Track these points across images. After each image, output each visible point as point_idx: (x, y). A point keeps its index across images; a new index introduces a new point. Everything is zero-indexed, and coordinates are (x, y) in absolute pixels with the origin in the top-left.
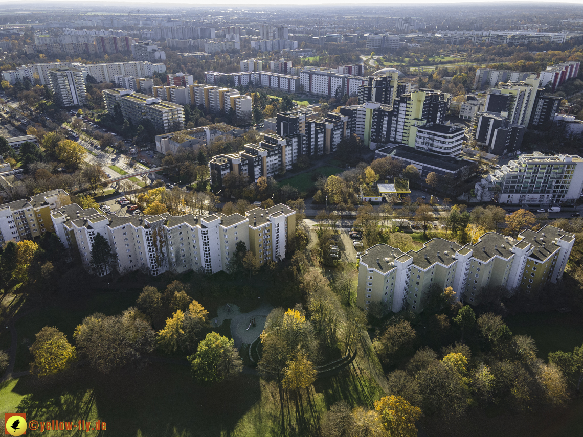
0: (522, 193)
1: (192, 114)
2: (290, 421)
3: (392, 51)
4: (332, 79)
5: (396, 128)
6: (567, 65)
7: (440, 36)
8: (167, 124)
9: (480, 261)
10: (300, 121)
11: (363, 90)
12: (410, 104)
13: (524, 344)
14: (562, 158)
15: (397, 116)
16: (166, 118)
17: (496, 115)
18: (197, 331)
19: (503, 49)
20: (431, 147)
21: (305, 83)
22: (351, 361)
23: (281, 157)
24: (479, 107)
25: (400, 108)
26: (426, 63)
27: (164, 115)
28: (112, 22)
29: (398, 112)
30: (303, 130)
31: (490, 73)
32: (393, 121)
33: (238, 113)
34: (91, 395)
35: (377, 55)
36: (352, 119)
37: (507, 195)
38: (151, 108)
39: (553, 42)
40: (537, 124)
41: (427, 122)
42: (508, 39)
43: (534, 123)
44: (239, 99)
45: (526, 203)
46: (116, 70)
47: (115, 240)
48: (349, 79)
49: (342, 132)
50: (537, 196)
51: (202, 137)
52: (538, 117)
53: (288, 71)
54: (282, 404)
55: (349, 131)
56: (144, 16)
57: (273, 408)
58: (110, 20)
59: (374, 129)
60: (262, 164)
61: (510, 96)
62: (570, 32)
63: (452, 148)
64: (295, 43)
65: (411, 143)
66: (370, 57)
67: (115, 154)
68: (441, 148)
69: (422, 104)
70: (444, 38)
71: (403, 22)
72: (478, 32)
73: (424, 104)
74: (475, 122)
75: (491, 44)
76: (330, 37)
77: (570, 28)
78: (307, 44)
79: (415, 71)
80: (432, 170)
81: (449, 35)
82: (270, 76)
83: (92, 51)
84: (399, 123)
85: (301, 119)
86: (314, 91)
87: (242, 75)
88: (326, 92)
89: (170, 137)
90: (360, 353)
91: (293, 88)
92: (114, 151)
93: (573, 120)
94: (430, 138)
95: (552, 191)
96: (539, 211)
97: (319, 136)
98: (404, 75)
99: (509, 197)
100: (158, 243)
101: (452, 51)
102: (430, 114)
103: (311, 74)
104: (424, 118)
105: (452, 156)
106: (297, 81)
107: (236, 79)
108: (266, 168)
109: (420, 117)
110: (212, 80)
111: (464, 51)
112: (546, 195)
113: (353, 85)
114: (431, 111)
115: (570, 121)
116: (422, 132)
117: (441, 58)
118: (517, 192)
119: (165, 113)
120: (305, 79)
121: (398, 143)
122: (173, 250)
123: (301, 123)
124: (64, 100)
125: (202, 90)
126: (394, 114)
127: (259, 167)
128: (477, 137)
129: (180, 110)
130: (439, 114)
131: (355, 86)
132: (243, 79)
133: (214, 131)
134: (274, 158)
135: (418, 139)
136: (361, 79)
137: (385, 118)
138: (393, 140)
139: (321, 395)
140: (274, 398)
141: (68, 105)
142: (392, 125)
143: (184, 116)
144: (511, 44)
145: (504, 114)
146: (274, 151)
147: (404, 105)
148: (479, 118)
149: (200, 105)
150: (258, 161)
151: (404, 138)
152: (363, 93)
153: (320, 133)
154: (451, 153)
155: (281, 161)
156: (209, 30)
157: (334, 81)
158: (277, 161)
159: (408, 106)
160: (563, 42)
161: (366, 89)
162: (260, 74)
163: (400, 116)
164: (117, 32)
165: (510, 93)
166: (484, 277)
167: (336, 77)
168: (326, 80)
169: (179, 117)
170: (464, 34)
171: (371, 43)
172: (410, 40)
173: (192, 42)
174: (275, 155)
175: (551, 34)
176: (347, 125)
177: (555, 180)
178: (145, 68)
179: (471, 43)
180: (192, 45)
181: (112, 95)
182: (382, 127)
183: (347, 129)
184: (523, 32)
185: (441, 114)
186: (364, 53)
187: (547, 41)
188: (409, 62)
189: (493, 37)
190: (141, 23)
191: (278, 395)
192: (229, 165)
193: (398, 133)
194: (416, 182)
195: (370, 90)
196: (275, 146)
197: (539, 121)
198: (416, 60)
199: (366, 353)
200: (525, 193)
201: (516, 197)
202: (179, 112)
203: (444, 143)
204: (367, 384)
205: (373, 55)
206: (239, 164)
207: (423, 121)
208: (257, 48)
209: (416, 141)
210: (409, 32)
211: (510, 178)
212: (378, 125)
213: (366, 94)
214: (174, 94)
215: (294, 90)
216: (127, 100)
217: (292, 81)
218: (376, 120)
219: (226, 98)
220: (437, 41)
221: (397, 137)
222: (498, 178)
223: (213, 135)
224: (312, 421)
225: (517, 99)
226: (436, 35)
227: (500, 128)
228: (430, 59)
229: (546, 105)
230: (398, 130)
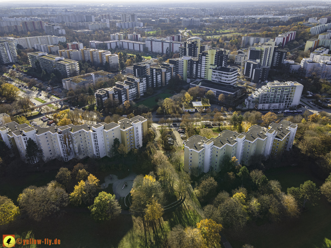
0: (270, 103)
1: (83, 66)
2: (150, 238)
3: (196, 27)
4: (164, 43)
5: (201, 70)
6: (289, 33)
7: (222, 18)
8: (69, 72)
9: (249, 141)
10: (147, 68)
11: (181, 49)
12: (207, 56)
13: (275, 184)
14: (289, 83)
15: (201, 63)
16: (68, 69)
17: (254, 61)
18: (94, 192)
19: (255, 26)
20: (220, 80)
21: (148, 46)
22: (183, 202)
23: (137, 89)
24: (245, 57)
25: (203, 59)
26: (215, 34)
27: (66, 67)
28: (31, 13)
29: (201, 61)
30: (149, 73)
31: (249, 38)
32: (199, 67)
33: (110, 64)
34: (31, 235)
35: (188, 29)
36: (176, 66)
37: (262, 105)
38: (59, 63)
39: (281, 21)
40: (275, 66)
41: (218, 66)
42: (258, 20)
43: (274, 65)
44: (111, 56)
45: (272, 108)
46: (35, 41)
47: (40, 142)
48: (173, 43)
49: (171, 73)
50: (277, 104)
51: (90, 79)
52: (276, 62)
53: (139, 39)
54: (145, 229)
55: (175, 73)
56: (51, 9)
57: (140, 232)
58: (30, 12)
59: (189, 71)
60: (126, 93)
61: (260, 51)
62: (290, 15)
63: (232, 80)
64: (142, 24)
65: (210, 78)
66: (184, 31)
67: (38, 91)
68: (226, 80)
69: (214, 56)
70: (224, 20)
71: (201, 11)
72: (242, 16)
73: (215, 56)
74: (243, 66)
75: (249, 23)
76: (161, 20)
77: (290, 13)
78: (148, 24)
79: (209, 38)
80: (221, 93)
81: (227, 18)
82: (128, 43)
83: (19, 30)
84: (202, 67)
85: (147, 67)
86: (154, 51)
87: (112, 42)
88: (160, 51)
89: (71, 80)
90: (188, 196)
91: (142, 49)
92: (37, 89)
93: (294, 63)
94: (219, 75)
95: (285, 101)
96: (278, 112)
97: (158, 76)
98: (204, 40)
99: (263, 106)
100: (67, 142)
101: (229, 27)
102: (219, 62)
103: (152, 41)
104: (216, 64)
105: (232, 84)
106: (144, 45)
107: (109, 45)
108: (128, 96)
109: (214, 64)
110: (94, 46)
111: (235, 27)
112: (282, 104)
113: (176, 47)
114: (219, 60)
115: (292, 63)
116: (215, 72)
117: (223, 31)
118: (267, 103)
119: (67, 66)
120: (148, 44)
121: (202, 78)
122: (76, 146)
123: (147, 69)
124: (3, 60)
125: (88, 52)
126: (199, 62)
127: (124, 95)
128: (244, 74)
129: (76, 64)
130: (224, 62)
131: (177, 47)
132: (112, 45)
133: (97, 75)
134: (133, 89)
135: (213, 76)
136: (180, 43)
137: (194, 65)
138: (199, 77)
139: (167, 222)
140: (140, 226)
141: (6, 63)
142: (198, 69)
143: (79, 67)
144: (259, 23)
145: (258, 61)
146: (133, 85)
147: (204, 57)
148: (245, 63)
149: (88, 60)
150: (124, 92)
151: (205, 76)
152: (181, 51)
153: (158, 74)
154: (231, 83)
155: (137, 91)
156: (91, 17)
157: (165, 45)
158: (135, 91)
159: (207, 57)
160: (287, 20)
161: (183, 49)
162: (122, 42)
163: (202, 63)
164: (35, 18)
165: (260, 49)
166: (252, 150)
167: (166, 42)
168: (160, 44)
169: (76, 68)
170: (234, 17)
171: (185, 23)
172: (206, 21)
173: (81, 24)
174: (133, 88)
175: (280, 16)
176: (174, 70)
177: (286, 96)
178: (53, 39)
179: (238, 22)
180: (81, 25)
181: (33, 56)
182: (193, 70)
183: (174, 71)
184: (266, 16)
185: (225, 62)
186: (181, 28)
187: (278, 21)
188: (206, 33)
189: (250, 19)
190: (49, 13)
191: (142, 224)
192: (107, 95)
193: (202, 73)
194: (213, 100)
195: (185, 49)
196: (133, 83)
197: (276, 64)
198: (209, 32)
199: (190, 196)
200: (271, 103)
201: (266, 106)
202: (76, 65)
203: (227, 77)
204: (192, 214)
205: (186, 30)
206: (113, 94)
207: (215, 66)
208: (120, 27)
209: (212, 77)
210: (205, 16)
211: (263, 95)
212: (190, 69)
213: (183, 51)
214: (72, 55)
215: (142, 50)
216: (43, 59)
217: (141, 45)
218: (189, 66)
219: (103, 56)
220: (220, 22)
221: (202, 75)
222: (256, 96)
223: (97, 77)
224: (163, 237)
225: (264, 52)
226: (220, 18)
227: (256, 68)
228: (217, 31)
229: (279, 55)
230: (202, 71)
